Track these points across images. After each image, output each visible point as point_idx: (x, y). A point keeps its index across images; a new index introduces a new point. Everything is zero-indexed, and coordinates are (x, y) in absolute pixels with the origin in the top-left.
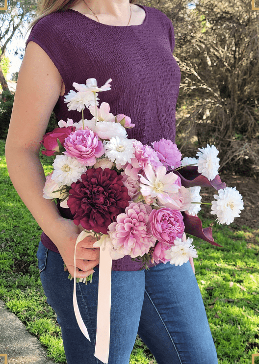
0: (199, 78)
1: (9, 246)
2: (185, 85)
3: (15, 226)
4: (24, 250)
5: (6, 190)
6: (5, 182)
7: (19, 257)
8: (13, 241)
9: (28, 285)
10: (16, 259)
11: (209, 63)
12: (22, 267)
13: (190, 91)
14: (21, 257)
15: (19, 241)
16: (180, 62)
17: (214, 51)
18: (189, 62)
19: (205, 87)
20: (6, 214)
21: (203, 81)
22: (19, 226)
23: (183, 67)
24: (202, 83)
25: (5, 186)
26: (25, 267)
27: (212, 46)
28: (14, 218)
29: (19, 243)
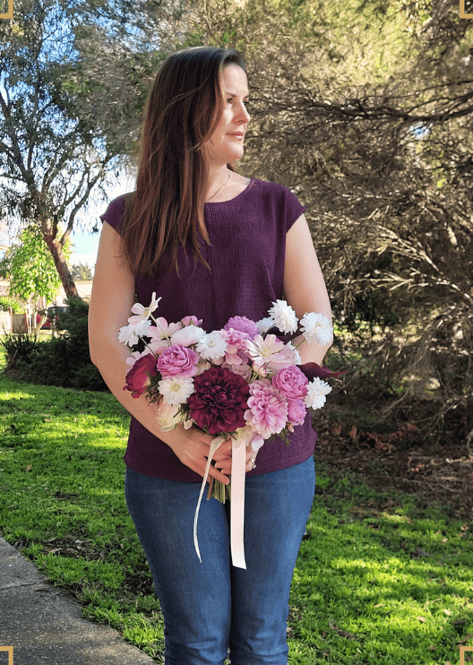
0: (435, 267)
1: (114, 554)
2: (411, 280)
3: (118, 526)
4: (139, 561)
5: (93, 469)
6: (90, 457)
7: (131, 571)
8: (119, 548)
9: (155, 609)
10: (128, 575)
11: (454, 240)
12: (139, 586)
13: (419, 290)
14: (135, 572)
15: (129, 547)
16: (400, 240)
17: (461, 219)
18: (416, 240)
19: (445, 282)
20: (100, 509)
21: (442, 273)
22: (124, 526)
23: (406, 248)
24: (441, 277)
25: (92, 463)
26: (144, 586)
27: (457, 211)
28: (115, 513)
29: (130, 551)
